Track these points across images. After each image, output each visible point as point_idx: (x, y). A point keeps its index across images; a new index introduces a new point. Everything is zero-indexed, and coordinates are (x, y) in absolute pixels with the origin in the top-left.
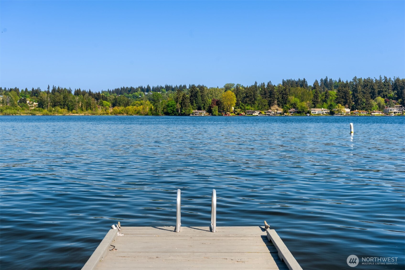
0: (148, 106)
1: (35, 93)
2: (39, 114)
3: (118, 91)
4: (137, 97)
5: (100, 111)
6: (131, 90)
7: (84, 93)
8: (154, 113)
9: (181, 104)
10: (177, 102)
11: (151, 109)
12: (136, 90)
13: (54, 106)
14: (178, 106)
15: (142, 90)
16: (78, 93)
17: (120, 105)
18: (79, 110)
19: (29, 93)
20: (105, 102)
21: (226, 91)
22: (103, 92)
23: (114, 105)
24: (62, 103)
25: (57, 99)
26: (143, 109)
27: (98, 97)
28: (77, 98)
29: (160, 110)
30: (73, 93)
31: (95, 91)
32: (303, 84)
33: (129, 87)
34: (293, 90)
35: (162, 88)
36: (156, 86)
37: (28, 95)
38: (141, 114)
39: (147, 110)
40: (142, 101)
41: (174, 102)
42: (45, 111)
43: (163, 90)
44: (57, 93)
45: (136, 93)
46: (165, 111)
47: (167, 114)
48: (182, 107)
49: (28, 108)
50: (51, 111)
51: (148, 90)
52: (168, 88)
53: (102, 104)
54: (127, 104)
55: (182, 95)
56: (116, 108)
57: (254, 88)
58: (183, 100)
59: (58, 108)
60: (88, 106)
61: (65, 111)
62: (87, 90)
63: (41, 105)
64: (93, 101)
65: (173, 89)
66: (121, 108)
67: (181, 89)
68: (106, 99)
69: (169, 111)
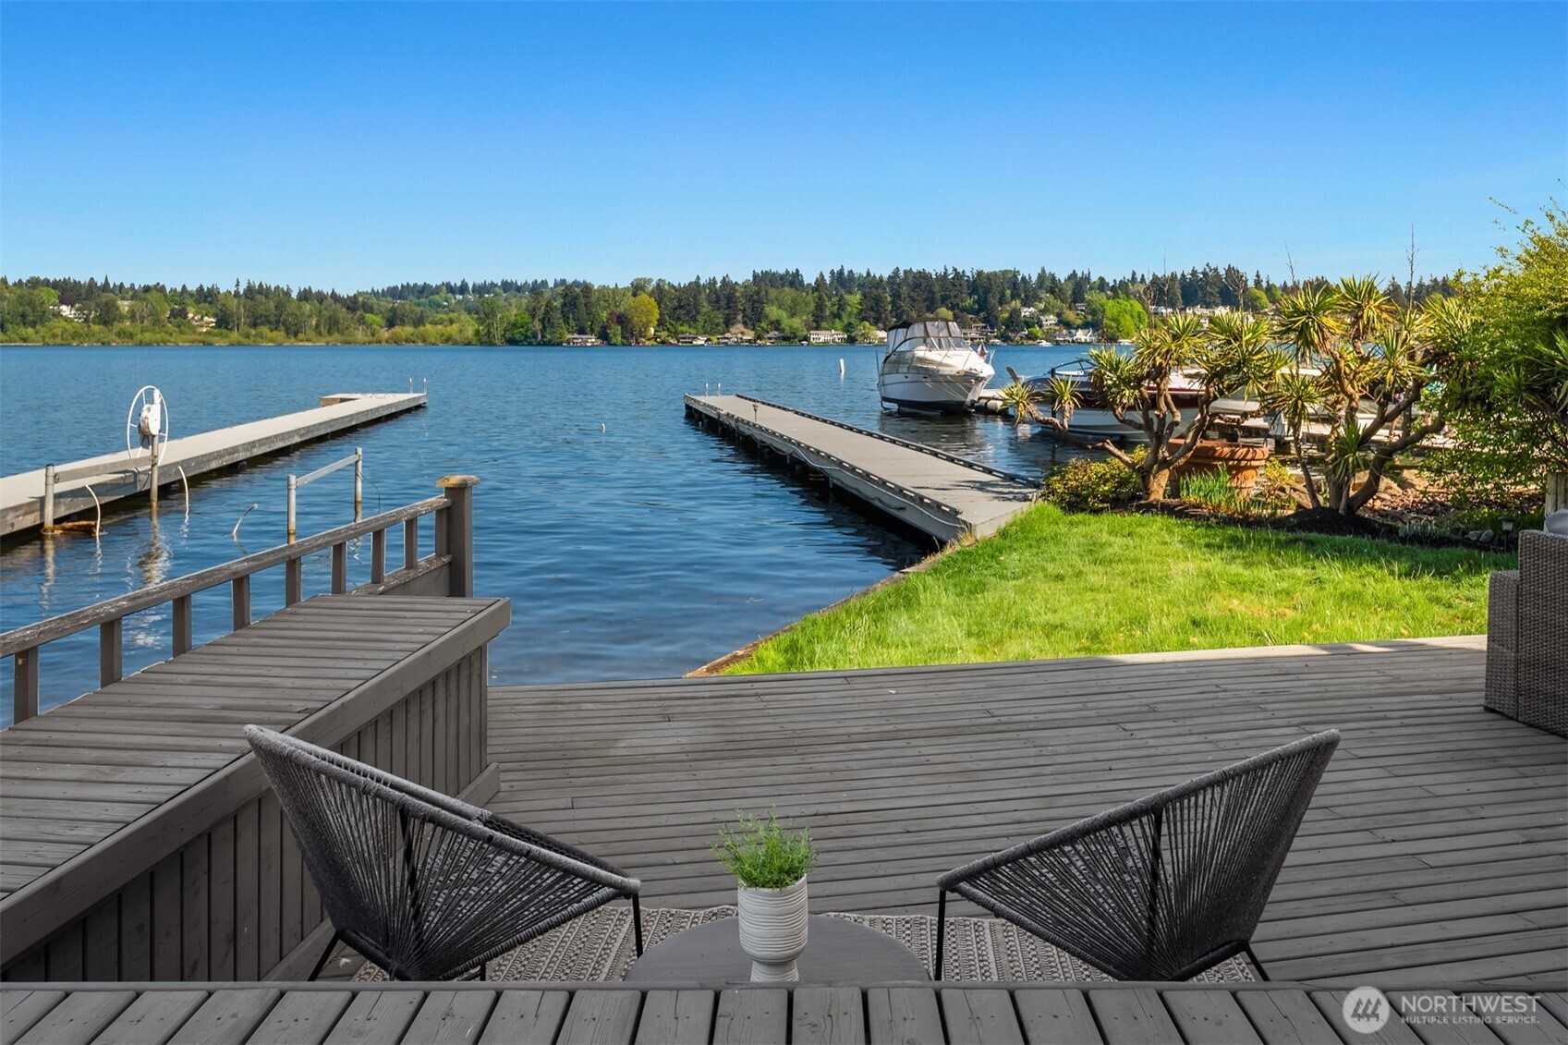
0: (470, 327)
1: (206, 297)
2: (218, 342)
3: (393, 292)
4: (439, 305)
5: (360, 334)
6: (424, 290)
7: (320, 297)
8: (485, 341)
9: (542, 321)
10: (534, 317)
11: (477, 333)
12: (437, 290)
13: (255, 325)
14: (538, 326)
15: (451, 289)
16: (305, 295)
17: (403, 323)
18: (311, 334)
19: (191, 295)
20: (368, 316)
21: (635, 295)
22: (360, 294)
23: (391, 324)
24: (272, 319)
25: (261, 310)
26: (461, 331)
27: (353, 304)
28: (307, 307)
29: (498, 334)
30: (294, 295)
31: (346, 291)
32: (794, 280)
33: (420, 283)
34: (773, 293)
35: (493, 285)
36: (480, 281)
37: (189, 301)
38: (456, 343)
39: (470, 332)
40: (452, 315)
41: (527, 318)
42: (235, 335)
43: (497, 289)
44: (261, 298)
45: (436, 297)
46: (508, 335)
47: (512, 342)
48: (544, 327)
49: (193, 329)
50: (248, 336)
51: (463, 289)
52: (507, 286)
53: (362, 321)
54: (419, 322)
55: (544, 303)
56: (397, 329)
57: (695, 287)
58: (546, 313)
59: (265, 330)
60: (333, 325)
61: (279, 335)
62: (327, 290)
63: (224, 322)
64: (343, 313)
65: (519, 289)
66: (409, 329)
67: (537, 289)
68: (371, 310)
69: (517, 337)
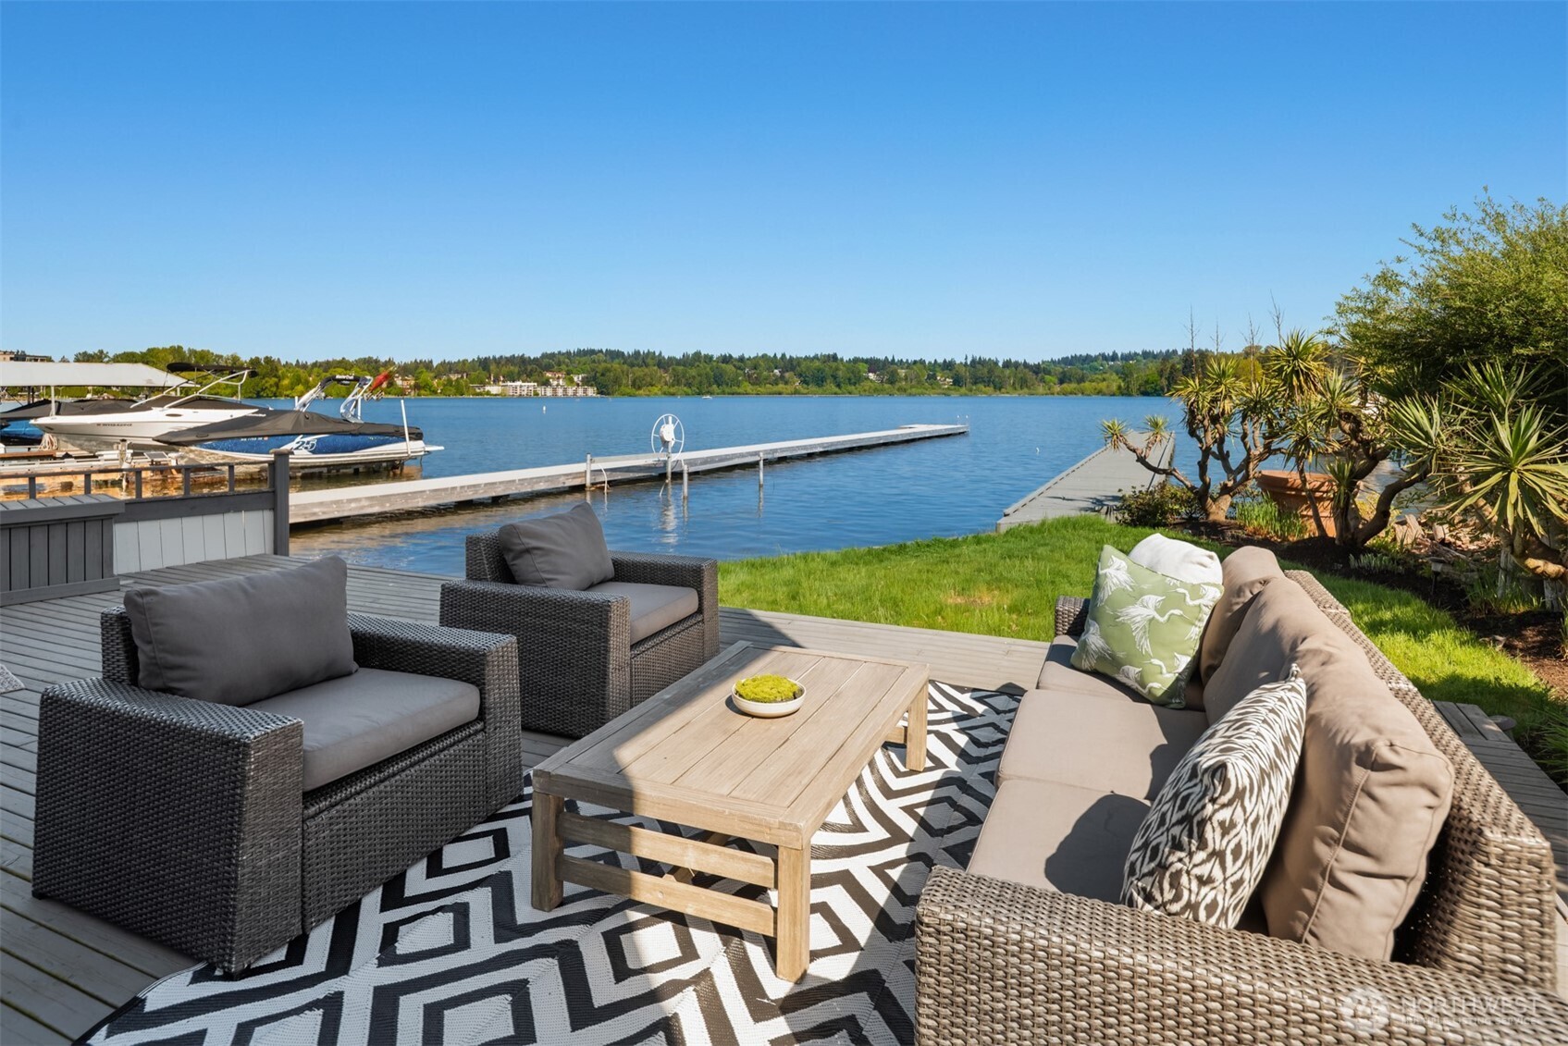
0: (1115, 382)
1: (948, 366)
2: (954, 394)
3: (1065, 361)
4: (1097, 369)
5: (1041, 389)
6: (1087, 359)
7: (1017, 365)
8: (1125, 392)
9: (1168, 379)
10: (1161, 376)
11: (1119, 387)
12: (1096, 358)
13: (975, 383)
14: (1164, 382)
15: (1104, 357)
16: (1007, 364)
17: (1070, 381)
18: (1009, 389)
19: (939, 365)
20: (1047, 377)
21: (1246, 358)
22: (1043, 362)
23: (1061, 382)
24: (986, 379)
25: (979, 374)
26: (1108, 387)
27: (1038, 370)
28: (1007, 372)
29: (1134, 387)
30: (1000, 364)
31: (1032, 361)
33: (1084, 354)
35: (1136, 354)
36: (1126, 352)
37: (938, 369)
38: (1104, 394)
39: (1114, 387)
40: (1105, 376)
41: (1156, 377)
42: (963, 390)
43: (1139, 358)
44: (979, 366)
45: (1095, 364)
46: (1142, 389)
47: (1145, 394)
48: (1169, 384)
49: (940, 386)
50: (971, 390)
51: (1114, 357)
52: (1146, 355)
53: (1042, 380)
54: (1081, 380)
55: (1169, 366)
56: (1065, 385)
58: (1171, 373)
59: (981, 386)
60: (1023, 383)
61: (990, 389)
62: (1021, 360)
63: (958, 382)
64: (1030, 375)
65: (1155, 356)
66: (1073, 385)
67: (1168, 356)
68: (1049, 373)
69: (1149, 390)
